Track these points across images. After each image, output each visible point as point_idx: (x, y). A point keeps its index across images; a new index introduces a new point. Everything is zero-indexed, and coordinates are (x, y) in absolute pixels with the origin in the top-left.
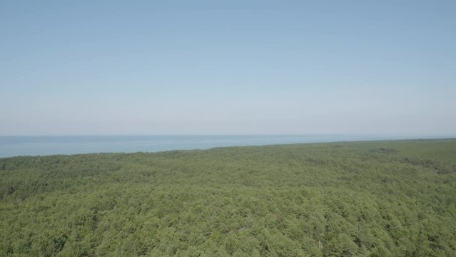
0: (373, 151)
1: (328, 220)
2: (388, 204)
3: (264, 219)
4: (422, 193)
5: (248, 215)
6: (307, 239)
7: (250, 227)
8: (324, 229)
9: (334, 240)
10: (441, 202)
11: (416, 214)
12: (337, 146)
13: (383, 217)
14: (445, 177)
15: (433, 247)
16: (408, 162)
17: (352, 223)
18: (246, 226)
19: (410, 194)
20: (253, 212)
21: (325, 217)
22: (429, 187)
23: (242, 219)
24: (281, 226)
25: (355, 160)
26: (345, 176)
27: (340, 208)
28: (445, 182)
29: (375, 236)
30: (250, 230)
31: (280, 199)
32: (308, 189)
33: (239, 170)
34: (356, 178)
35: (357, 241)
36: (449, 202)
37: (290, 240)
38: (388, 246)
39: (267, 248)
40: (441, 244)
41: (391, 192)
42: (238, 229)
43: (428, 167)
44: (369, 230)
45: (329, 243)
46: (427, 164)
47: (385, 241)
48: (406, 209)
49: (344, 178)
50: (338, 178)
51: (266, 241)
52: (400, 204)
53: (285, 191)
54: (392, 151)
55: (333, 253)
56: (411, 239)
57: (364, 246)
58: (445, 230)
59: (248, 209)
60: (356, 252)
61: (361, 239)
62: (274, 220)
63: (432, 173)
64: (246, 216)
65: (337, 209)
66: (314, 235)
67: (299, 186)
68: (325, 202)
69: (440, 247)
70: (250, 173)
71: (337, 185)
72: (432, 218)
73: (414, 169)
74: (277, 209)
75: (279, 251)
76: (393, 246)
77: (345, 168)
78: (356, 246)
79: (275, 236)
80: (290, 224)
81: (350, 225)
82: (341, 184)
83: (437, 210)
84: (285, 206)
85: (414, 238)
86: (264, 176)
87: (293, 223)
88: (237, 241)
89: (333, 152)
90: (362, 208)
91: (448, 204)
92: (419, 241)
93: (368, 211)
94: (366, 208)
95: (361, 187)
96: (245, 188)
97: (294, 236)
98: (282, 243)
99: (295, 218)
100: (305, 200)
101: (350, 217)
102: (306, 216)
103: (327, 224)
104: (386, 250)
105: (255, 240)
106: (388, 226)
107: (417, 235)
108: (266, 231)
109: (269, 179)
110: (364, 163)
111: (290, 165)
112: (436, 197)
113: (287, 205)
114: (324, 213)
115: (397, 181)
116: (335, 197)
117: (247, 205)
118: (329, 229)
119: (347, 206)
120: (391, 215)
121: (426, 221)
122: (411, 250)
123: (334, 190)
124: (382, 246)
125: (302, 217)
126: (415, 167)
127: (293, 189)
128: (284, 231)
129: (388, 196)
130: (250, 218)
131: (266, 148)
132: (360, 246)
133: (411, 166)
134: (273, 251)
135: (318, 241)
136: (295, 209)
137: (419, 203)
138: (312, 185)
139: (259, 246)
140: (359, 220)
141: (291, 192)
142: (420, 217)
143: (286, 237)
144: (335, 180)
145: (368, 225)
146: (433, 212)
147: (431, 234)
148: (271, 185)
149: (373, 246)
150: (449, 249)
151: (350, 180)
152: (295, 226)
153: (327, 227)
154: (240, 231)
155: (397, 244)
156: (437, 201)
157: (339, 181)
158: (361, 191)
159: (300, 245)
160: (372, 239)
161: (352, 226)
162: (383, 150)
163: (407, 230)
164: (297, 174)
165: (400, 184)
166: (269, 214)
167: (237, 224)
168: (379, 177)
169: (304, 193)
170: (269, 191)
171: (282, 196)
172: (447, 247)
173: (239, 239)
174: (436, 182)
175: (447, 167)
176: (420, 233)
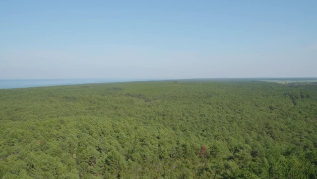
0: (109, 90)
1: (80, 138)
2: (118, 123)
3: (30, 145)
4: (137, 114)
5: (15, 144)
6: (64, 154)
7: (18, 153)
8: (76, 145)
9: (84, 151)
10: (146, 118)
11: (134, 126)
12: (86, 87)
13: (115, 132)
14: (148, 103)
15: (142, 145)
16: (129, 95)
17: (96, 138)
18: (14, 153)
19: (130, 116)
20: (20, 141)
21: (78, 137)
22: (141, 110)
23: (10, 148)
24: (44, 148)
25: (97, 96)
26: (91, 107)
27: (87, 129)
28: (149, 107)
29: (111, 144)
30: (18, 155)
31: (43, 128)
32: (65, 118)
33: (5, 108)
34: (98, 108)
35: (99, 149)
36: (150, 118)
37: (52, 157)
38: (118, 150)
39: (33, 167)
40: (146, 143)
41: (119, 115)
42: (6, 156)
43: (140, 98)
44: (107, 141)
45: (81, 154)
46: (139, 96)
47: (116, 147)
48: (128, 125)
49: (90, 109)
50: (86, 109)
51: (32, 161)
52: (124, 122)
53: (47, 121)
54: (120, 89)
55: (84, 160)
56: (131, 143)
57: (103, 152)
58: (148, 134)
59: (15, 139)
60: (99, 156)
61: (102, 148)
62: (39, 144)
63: (142, 102)
64: (13, 145)
65: (86, 130)
66: (70, 150)
67: (58, 117)
68: (77, 126)
69: (146, 144)
70: (16, 110)
71: (85, 114)
72: (142, 128)
73: (132, 100)
74: (40, 136)
75: (43, 167)
76: (121, 149)
77: (90, 102)
78: (98, 153)
79: (39, 156)
80: (52, 146)
81: (95, 139)
82: (88, 112)
83: (145, 123)
84: (47, 133)
85: (133, 142)
86: (30, 112)
87: (54, 145)
88: (6, 167)
89: (83, 91)
90: (102, 127)
91: (150, 119)
92: (135, 143)
93: (105, 129)
94: (104, 127)
95: (101, 113)
96: (12, 123)
97: (55, 154)
98: (45, 161)
99: (55, 141)
100: (62, 126)
101: (95, 135)
102: (64, 138)
103: (79, 142)
104: (116, 152)
105: (23, 162)
106: (118, 137)
107: (134, 140)
108: (32, 154)
109: (33, 114)
110: (103, 97)
111: (51, 102)
112: (144, 116)
113: (49, 132)
114: (76, 134)
115: (123, 108)
116: (84, 122)
117: (13, 136)
118: (80, 144)
119: (92, 127)
120: (119, 129)
121: (138, 130)
122: (131, 149)
123: (83, 117)
124: (114, 149)
125: (60, 139)
126: (133, 99)
127: (54, 120)
128: (46, 152)
129: (118, 118)
130: (17, 146)
131: (30, 89)
132: (101, 152)
133: (131, 98)
134: (38, 168)
135: (72, 154)
136: (55, 134)
137: (135, 120)
138: (68, 115)
139: (26, 167)
140: (100, 136)
141: (51, 122)
142: (136, 128)
143: (48, 156)
144: (83, 110)
145: (105, 138)
146: (142, 124)
147: (141, 138)
148: (35, 118)
149: (109, 151)
150: (150, 145)
151: (94, 109)
152: (55, 147)
153: (79, 143)
154: (9, 158)
155: (123, 147)
156: (145, 118)
157: (87, 111)
158: (102, 116)
159: (60, 160)
160: (108, 146)
161: (96, 140)
162: (115, 88)
163: (129, 138)
164: (56, 108)
165: (125, 110)
166: (34, 141)
167: (5, 153)
168: (112, 106)
169: (62, 122)
170: (34, 123)
171: (44, 126)
172: (149, 144)
173: (8, 165)
174: (144, 107)
175: (150, 98)
176: (136, 138)
